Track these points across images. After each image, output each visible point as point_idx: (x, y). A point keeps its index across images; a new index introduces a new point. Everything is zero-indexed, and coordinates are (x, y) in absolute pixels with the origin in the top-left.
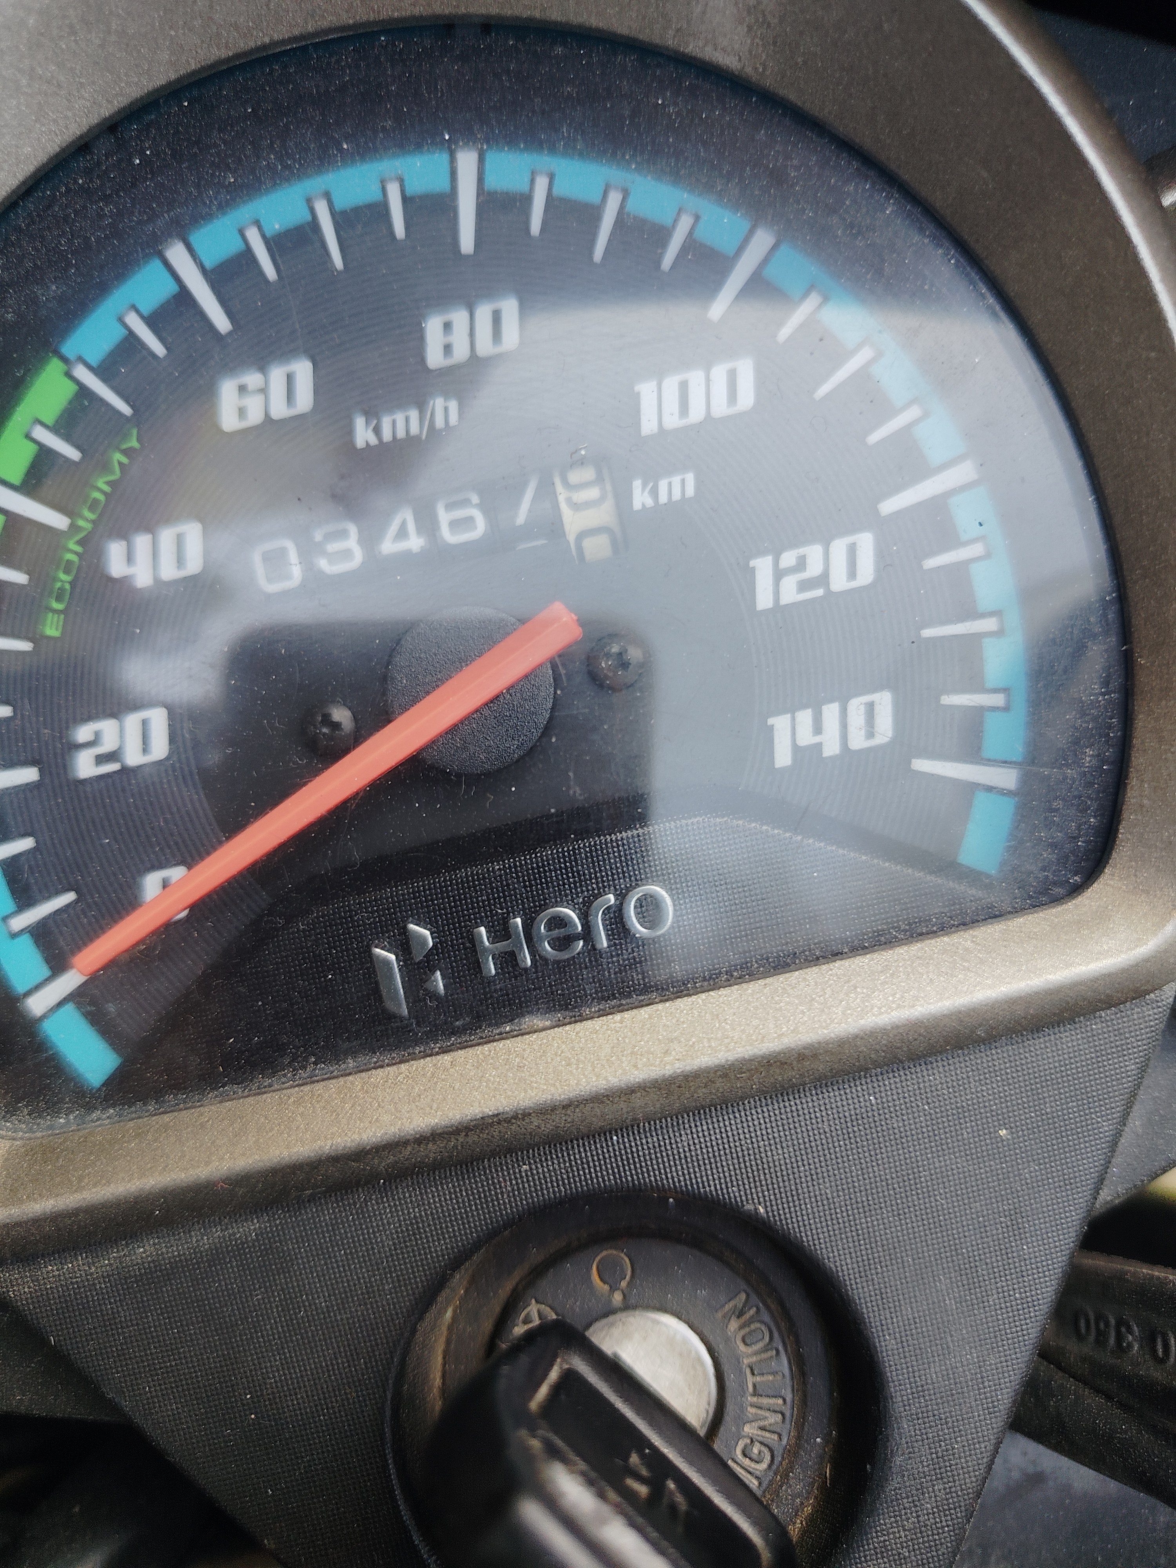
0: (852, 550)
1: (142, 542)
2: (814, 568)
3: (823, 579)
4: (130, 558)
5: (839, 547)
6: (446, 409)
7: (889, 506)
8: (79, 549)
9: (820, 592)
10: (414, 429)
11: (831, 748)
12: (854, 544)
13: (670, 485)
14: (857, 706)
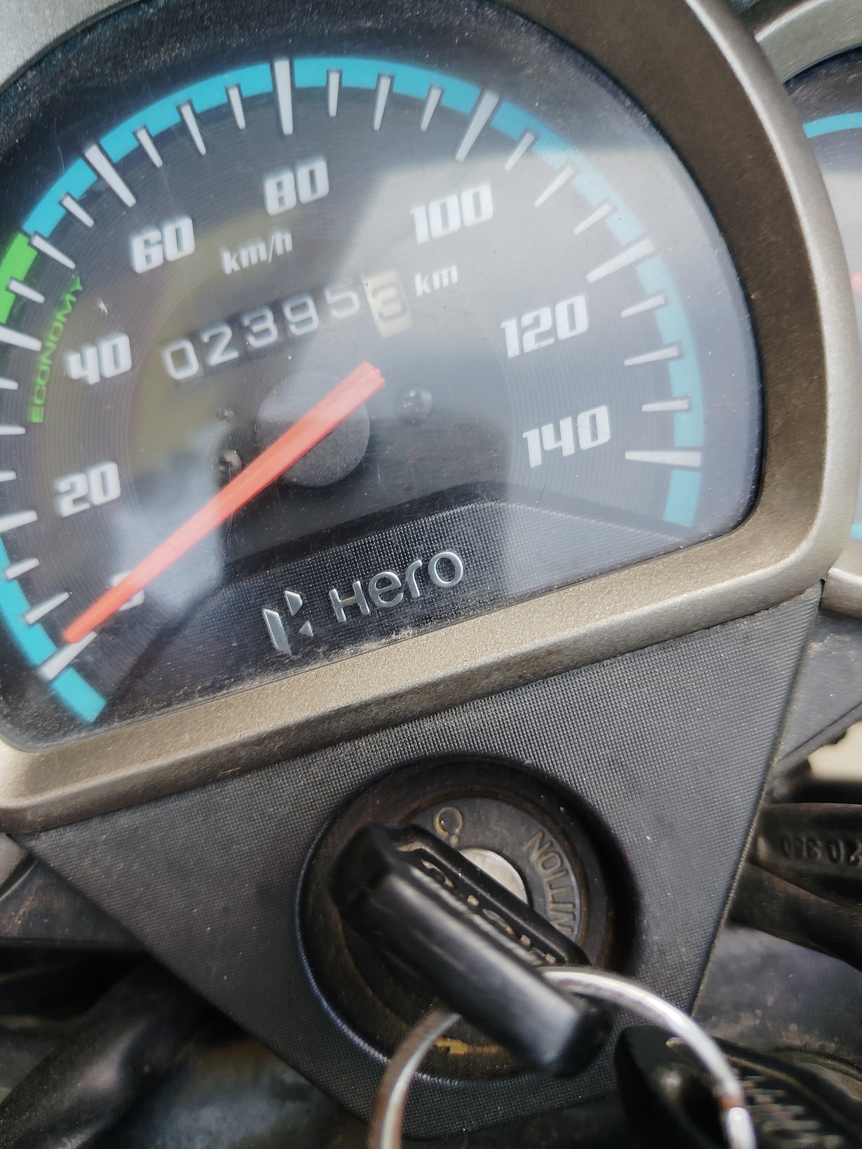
0: (571, 309)
1: (90, 352)
2: (546, 324)
3: (553, 331)
4: (83, 364)
5: (562, 308)
6: (283, 241)
7: (594, 276)
8: (49, 362)
9: (551, 341)
10: (263, 257)
11: (568, 449)
12: (573, 304)
13: (440, 276)
14: (584, 418)
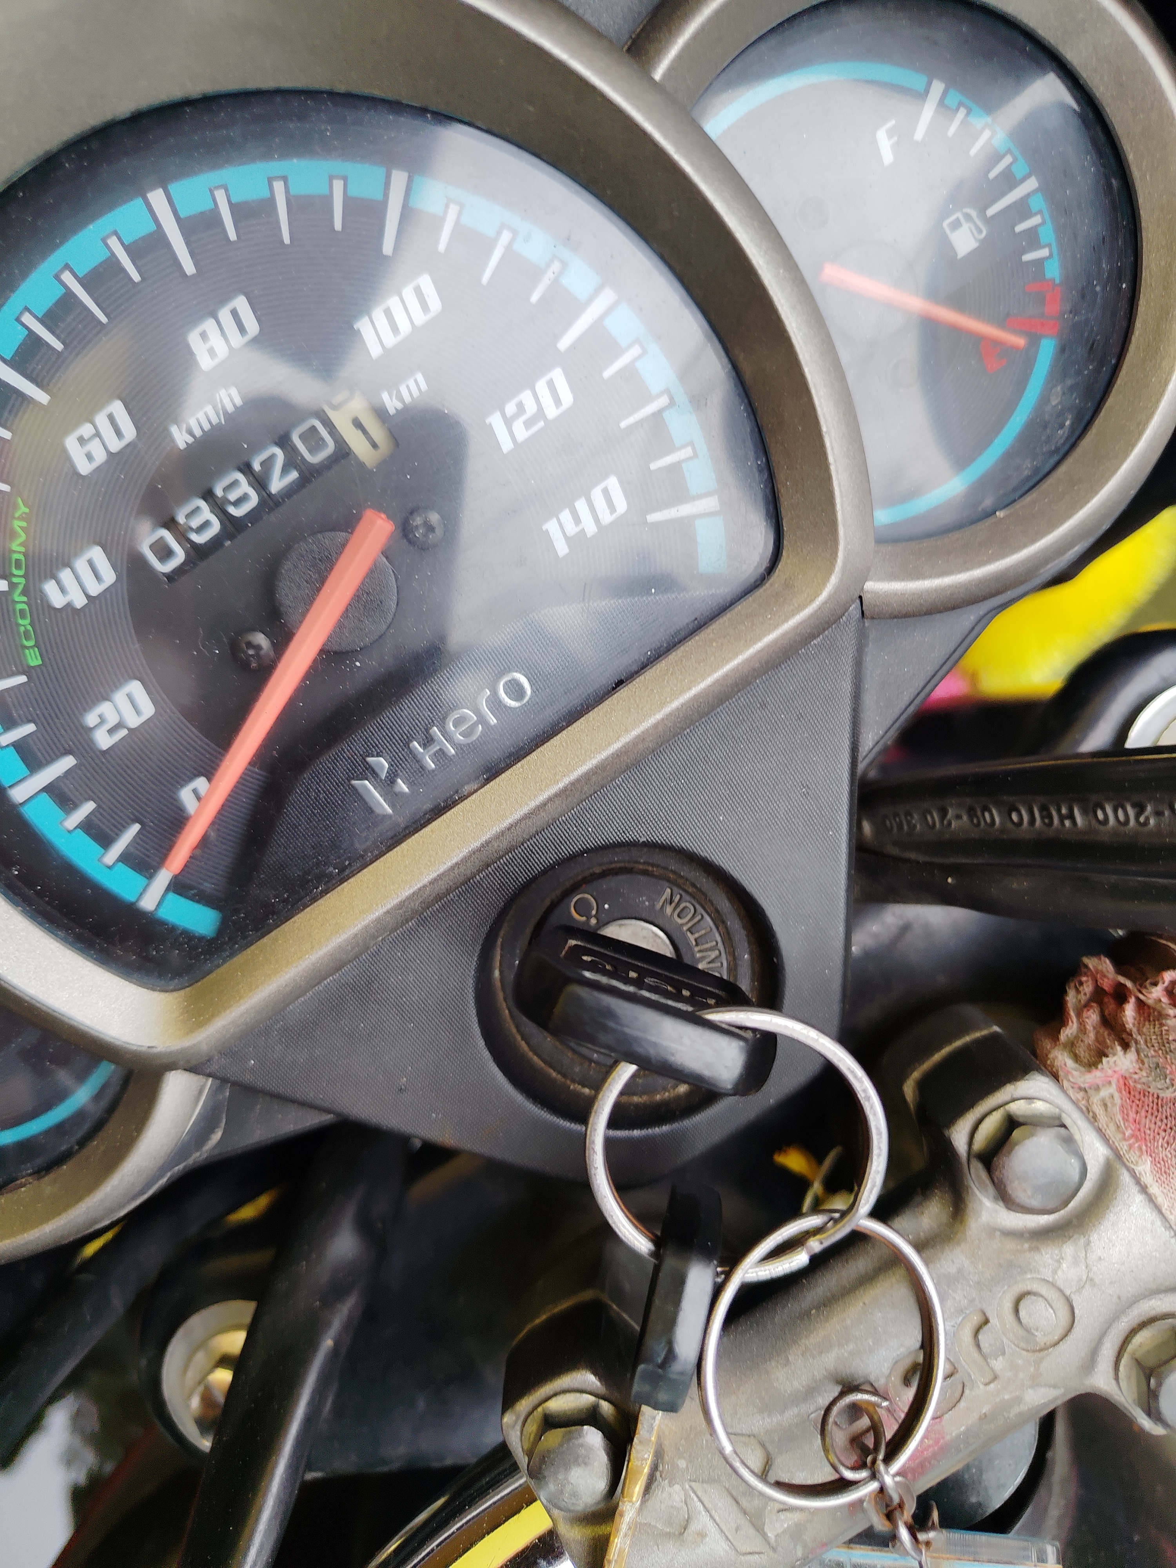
0: (551, 385)
1: (65, 575)
2: (531, 408)
3: (540, 413)
4: (63, 590)
5: (541, 386)
6: (230, 396)
7: (564, 343)
8: (25, 599)
9: (541, 424)
10: (215, 421)
11: (591, 528)
12: (551, 380)
13: (408, 387)
14: (597, 494)
